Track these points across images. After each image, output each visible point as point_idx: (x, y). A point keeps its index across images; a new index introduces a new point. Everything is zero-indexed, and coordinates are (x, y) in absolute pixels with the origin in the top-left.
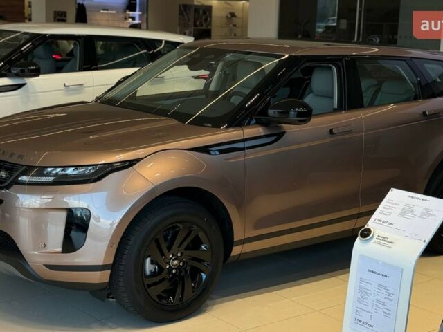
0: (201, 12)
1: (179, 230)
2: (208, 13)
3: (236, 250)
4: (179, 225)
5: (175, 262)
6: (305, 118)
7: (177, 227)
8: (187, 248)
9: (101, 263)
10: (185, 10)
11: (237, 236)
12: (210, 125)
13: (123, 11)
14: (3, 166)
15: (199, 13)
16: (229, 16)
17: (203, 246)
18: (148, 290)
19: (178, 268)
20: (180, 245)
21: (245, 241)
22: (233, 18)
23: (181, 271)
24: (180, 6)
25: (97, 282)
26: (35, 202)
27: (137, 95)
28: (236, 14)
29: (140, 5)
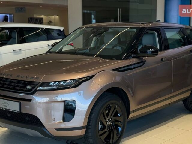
0: (39, 21)
1: (111, 107)
2: (41, 21)
3: (131, 116)
4: (111, 105)
5: (109, 123)
6: (156, 54)
7: (110, 106)
8: (114, 116)
9: (82, 125)
10: (31, 20)
11: (132, 109)
12: (115, 59)
13: (2, 21)
14: (27, 84)
15: (38, 21)
16: (49, 22)
17: (119, 114)
18: (101, 137)
19: (111, 126)
20: (111, 115)
21: (134, 111)
22: (51, 23)
23: (112, 127)
24: (28, 18)
25: (80, 135)
26: (44, 100)
27: (63, 50)
28: (52, 21)
29: (10, 18)
